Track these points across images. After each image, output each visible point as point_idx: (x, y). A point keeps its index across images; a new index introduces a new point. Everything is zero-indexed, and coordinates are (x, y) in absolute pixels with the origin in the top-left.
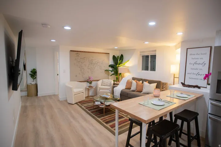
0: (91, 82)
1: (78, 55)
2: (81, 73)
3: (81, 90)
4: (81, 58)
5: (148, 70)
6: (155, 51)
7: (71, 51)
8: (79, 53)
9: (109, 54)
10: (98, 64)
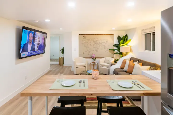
0: (95, 59)
1: (85, 37)
2: (87, 51)
3: (84, 64)
4: (87, 40)
5: (151, 50)
6: (154, 27)
7: (79, 35)
8: (86, 35)
9: (113, 34)
10: (102, 44)
